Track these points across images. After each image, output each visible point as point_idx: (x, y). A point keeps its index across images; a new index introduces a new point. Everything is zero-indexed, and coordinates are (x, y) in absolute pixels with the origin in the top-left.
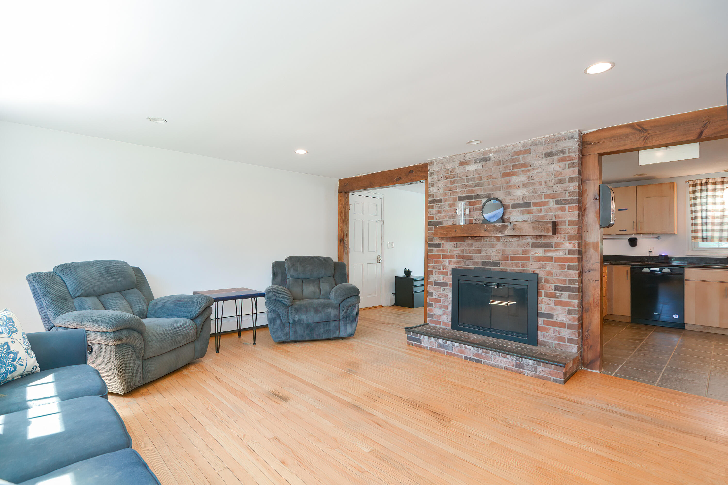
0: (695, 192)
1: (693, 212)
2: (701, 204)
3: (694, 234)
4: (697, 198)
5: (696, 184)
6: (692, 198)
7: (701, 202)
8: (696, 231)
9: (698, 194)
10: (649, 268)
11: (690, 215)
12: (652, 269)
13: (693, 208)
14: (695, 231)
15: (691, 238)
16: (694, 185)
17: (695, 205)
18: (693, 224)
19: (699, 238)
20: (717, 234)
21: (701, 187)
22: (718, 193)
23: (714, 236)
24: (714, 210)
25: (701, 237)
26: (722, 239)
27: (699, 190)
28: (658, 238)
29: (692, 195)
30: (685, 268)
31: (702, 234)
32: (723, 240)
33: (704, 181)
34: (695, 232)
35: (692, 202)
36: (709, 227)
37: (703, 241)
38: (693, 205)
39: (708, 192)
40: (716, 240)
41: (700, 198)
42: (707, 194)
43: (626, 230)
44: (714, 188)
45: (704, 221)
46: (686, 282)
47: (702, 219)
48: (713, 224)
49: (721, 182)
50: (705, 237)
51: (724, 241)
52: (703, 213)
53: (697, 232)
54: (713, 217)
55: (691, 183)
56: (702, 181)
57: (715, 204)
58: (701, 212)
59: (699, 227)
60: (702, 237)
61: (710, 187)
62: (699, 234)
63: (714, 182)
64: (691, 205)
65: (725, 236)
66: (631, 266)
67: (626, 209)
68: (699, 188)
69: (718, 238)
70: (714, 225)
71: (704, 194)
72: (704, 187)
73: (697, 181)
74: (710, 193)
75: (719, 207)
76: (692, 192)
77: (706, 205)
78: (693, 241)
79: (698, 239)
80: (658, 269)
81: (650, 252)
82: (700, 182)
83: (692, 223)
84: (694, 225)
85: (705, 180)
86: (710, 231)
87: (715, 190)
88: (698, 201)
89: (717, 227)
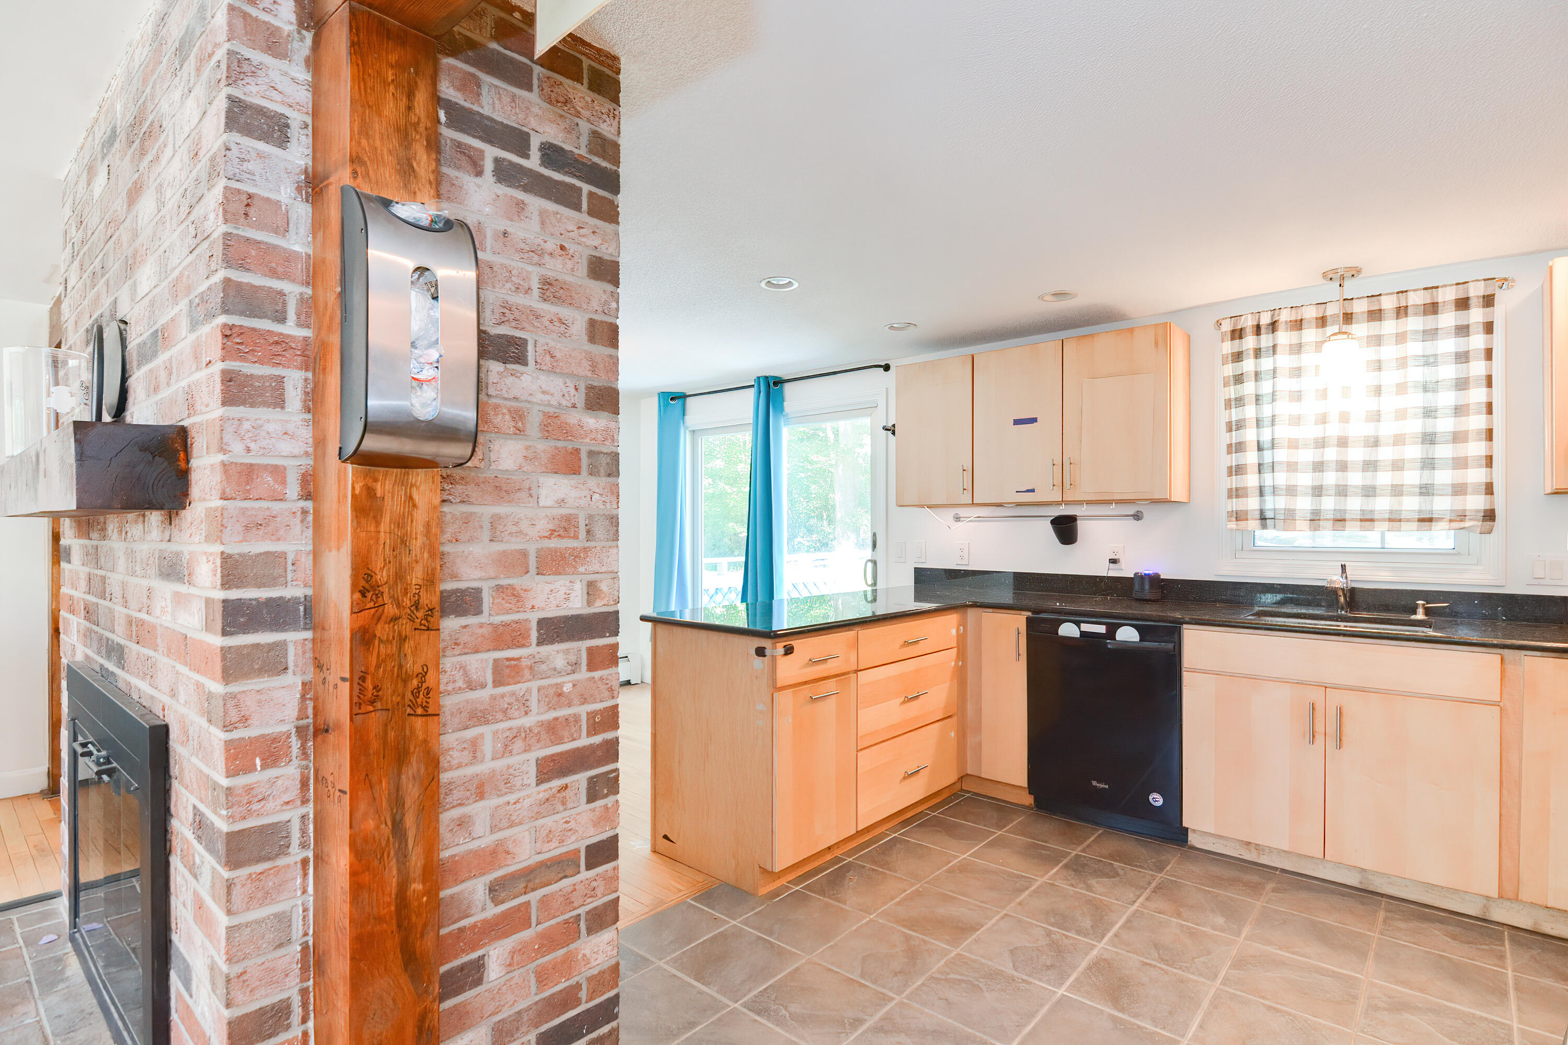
0: (1238, 357)
1: (1234, 427)
2: (1257, 400)
3: (1236, 504)
4: (1245, 379)
5: (1241, 329)
6: (1232, 379)
7: (1259, 393)
8: (1240, 493)
9: (1248, 365)
10: (1077, 624)
11: (1226, 438)
12: (1086, 627)
13: (1235, 415)
14: (1237, 493)
15: (1225, 515)
16: (1237, 335)
17: (1239, 401)
18: (1234, 469)
19: (1249, 517)
20: (1304, 504)
21: (1259, 341)
22: (1307, 359)
23: (1295, 510)
24: (1296, 420)
25: (1258, 512)
26: (1319, 520)
27: (1252, 353)
28: (1137, 517)
29: (1229, 370)
30: (1185, 626)
31: (1262, 502)
32: (1321, 523)
33: (1265, 320)
34: (1237, 496)
35: (1232, 392)
36: (1281, 478)
37: (1264, 527)
38: (1233, 403)
39: (1278, 357)
40: (1303, 524)
41: (1253, 378)
42: (1274, 362)
43: (1033, 491)
44: (1295, 341)
45: (1267, 456)
46: (1186, 676)
47: (1260, 449)
48: (1292, 467)
49: (1316, 318)
50: (1269, 514)
51: (1325, 528)
52: (1265, 429)
53: (1246, 496)
54: (1293, 444)
55: (1227, 327)
56: (1259, 319)
57: (1297, 396)
58: (1258, 426)
59: (1251, 480)
60: (1262, 512)
61: (1284, 337)
62: (1252, 504)
63: (1296, 321)
64: (1228, 404)
65: (1327, 510)
66: (1029, 614)
67: (1033, 420)
68: (1250, 342)
69: (1309, 516)
70: (1296, 470)
71: (1266, 363)
72: (1266, 340)
73: (1246, 319)
74: (1284, 360)
75: (1310, 407)
76: (1230, 358)
77: (1273, 400)
78: (1233, 525)
79: (1247, 520)
80: (1102, 629)
81: (1113, 561)
82: (1255, 323)
83: (1229, 465)
84: (1234, 473)
85: (1269, 313)
86: (1283, 492)
87: (1297, 348)
88: (1249, 388)
89: (1305, 479)
